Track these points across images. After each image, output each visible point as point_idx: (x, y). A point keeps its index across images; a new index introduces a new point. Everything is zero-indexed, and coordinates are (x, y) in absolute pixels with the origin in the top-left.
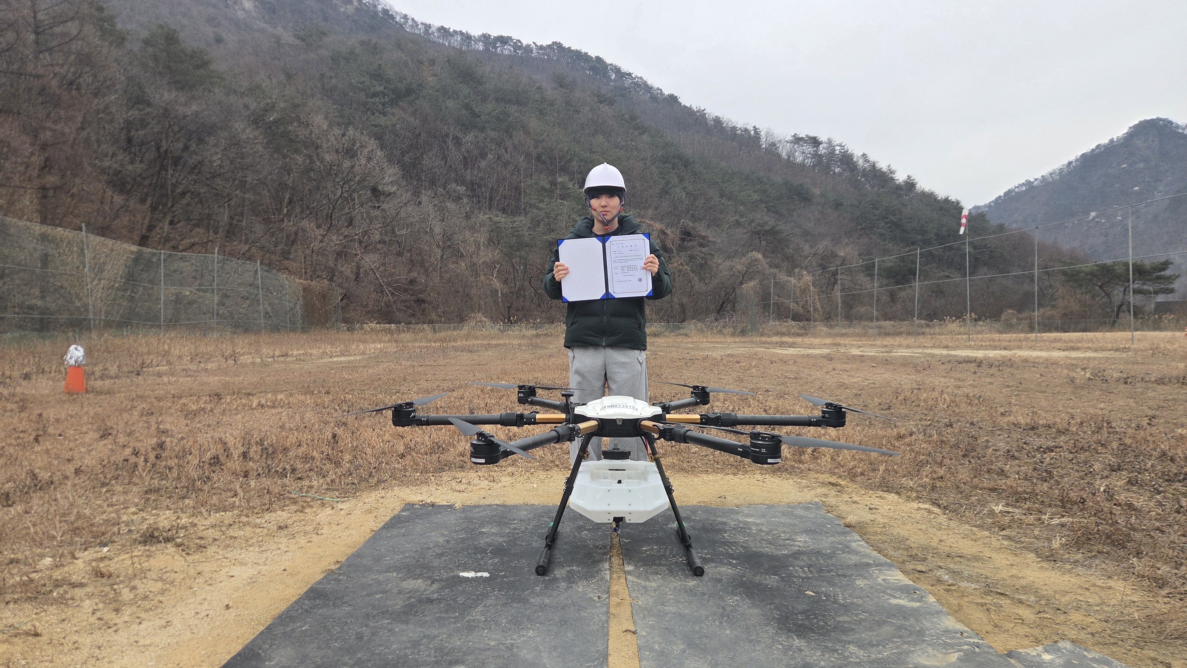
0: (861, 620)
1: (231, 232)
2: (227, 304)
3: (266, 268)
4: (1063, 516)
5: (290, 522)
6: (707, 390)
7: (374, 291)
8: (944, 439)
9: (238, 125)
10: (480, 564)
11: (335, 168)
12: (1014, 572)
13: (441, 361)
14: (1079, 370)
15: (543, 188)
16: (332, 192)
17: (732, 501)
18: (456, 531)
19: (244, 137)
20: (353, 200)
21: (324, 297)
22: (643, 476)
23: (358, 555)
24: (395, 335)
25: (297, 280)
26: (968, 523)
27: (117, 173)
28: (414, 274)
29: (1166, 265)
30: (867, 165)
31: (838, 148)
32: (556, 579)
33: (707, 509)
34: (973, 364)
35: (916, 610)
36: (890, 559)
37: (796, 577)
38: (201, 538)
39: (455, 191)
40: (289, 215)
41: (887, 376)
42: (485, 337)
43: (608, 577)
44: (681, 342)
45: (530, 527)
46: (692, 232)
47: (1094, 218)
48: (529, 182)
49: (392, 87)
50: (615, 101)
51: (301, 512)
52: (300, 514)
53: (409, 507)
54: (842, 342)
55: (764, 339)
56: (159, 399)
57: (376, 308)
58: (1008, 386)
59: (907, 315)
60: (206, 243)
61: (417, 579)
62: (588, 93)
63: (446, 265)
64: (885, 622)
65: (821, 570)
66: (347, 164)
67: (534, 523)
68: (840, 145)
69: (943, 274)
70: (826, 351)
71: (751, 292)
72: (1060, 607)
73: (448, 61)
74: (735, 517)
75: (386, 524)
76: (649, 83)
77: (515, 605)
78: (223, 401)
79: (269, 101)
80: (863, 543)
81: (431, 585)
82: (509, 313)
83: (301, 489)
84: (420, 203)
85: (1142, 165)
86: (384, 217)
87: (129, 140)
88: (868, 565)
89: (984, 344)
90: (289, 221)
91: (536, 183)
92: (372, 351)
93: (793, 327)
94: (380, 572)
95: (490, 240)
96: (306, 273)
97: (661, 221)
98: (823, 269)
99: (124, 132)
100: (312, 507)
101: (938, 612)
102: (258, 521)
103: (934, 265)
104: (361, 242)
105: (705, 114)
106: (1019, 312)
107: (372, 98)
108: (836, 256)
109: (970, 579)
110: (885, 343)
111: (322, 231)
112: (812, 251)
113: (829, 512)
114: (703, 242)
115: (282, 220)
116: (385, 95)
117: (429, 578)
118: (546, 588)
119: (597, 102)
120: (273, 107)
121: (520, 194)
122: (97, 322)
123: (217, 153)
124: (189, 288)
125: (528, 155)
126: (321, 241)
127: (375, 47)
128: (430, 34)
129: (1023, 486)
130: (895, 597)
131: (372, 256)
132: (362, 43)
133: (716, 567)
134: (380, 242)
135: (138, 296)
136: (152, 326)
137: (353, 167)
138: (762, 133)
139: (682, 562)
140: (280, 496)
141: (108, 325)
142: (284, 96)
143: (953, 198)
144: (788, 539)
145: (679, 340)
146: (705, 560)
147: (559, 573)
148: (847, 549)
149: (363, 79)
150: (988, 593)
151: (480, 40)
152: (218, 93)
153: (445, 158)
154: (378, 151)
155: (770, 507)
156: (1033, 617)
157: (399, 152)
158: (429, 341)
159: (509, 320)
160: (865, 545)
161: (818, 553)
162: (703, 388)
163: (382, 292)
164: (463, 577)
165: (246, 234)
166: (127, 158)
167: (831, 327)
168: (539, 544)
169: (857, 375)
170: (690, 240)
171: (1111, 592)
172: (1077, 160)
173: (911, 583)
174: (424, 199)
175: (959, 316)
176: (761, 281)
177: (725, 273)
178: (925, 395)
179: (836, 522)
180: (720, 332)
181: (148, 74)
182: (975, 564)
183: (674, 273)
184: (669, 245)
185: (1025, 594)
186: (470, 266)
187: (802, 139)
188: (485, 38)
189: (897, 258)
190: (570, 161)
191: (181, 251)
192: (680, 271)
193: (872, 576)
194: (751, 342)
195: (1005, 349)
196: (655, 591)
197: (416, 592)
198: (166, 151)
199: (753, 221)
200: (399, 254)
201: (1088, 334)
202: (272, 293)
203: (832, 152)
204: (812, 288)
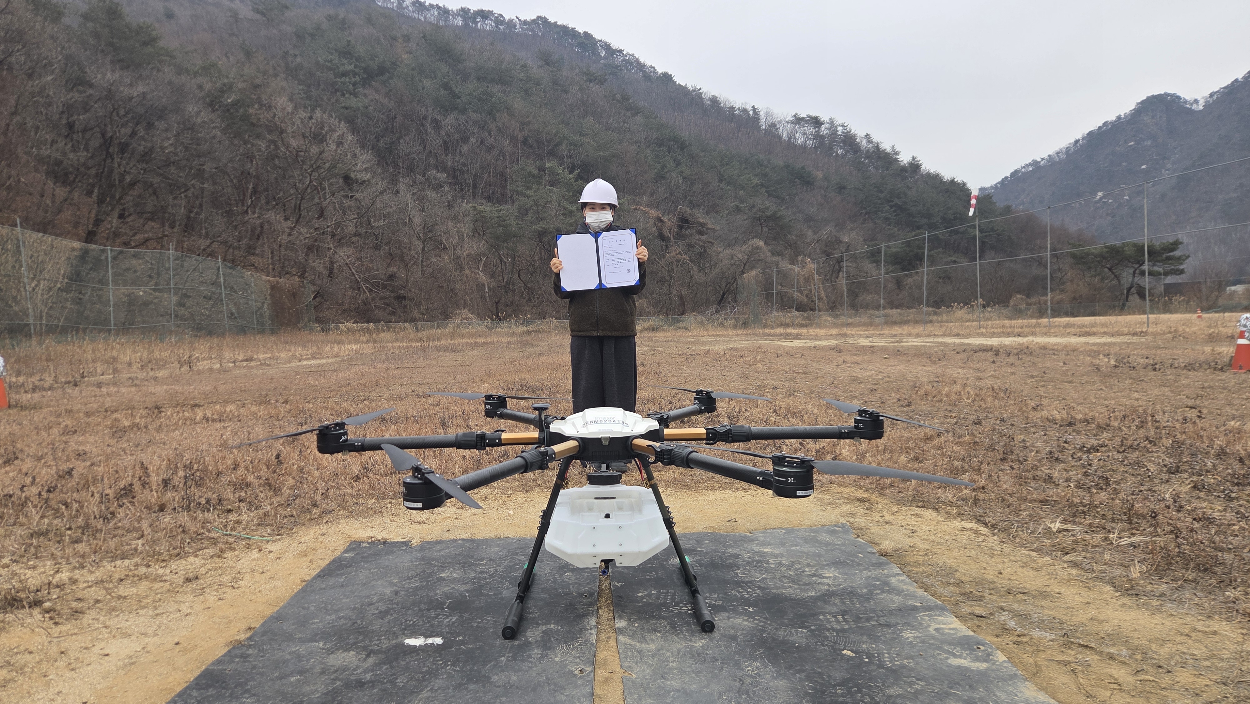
0: (917, 693)
1: (189, 226)
2: (188, 304)
3: (229, 265)
4: (1133, 535)
5: (203, 570)
6: (713, 395)
7: (350, 288)
8: (977, 440)
9: (191, 108)
10: (432, 626)
11: (302, 154)
12: (1092, 613)
13: (421, 363)
14: (1101, 357)
15: (531, 174)
16: (300, 181)
17: (744, 525)
18: (409, 578)
19: (199, 120)
20: (324, 189)
21: (294, 295)
22: (636, 507)
23: (278, 617)
24: (374, 335)
25: (264, 277)
26: (1022, 546)
27: (58, 163)
28: (393, 269)
29: (1175, 245)
30: (870, 146)
31: (840, 128)
32: (528, 644)
33: (716, 538)
34: (990, 353)
35: (983, 674)
36: (940, 599)
37: (828, 630)
38: (79, 599)
39: (435, 179)
40: (253, 206)
41: (901, 367)
42: (471, 336)
43: (594, 638)
44: (680, 336)
45: (500, 569)
46: (690, 219)
47: (1101, 199)
48: (516, 167)
49: (363, 65)
50: (605, 80)
51: (219, 557)
52: (217, 560)
53: (355, 546)
54: (849, 332)
55: (767, 331)
56: (88, 414)
57: (353, 307)
58: (1032, 377)
59: (914, 302)
60: (162, 238)
61: (348, 650)
62: (577, 71)
63: (428, 259)
64: (948, 694)
65: (858, 619)
66: (315, 150)
67: (506, 563)
68: (843, 126)
69: (949, 259)
70: (833, 342)
71: (753, 281)
72: (1161, 664)
73: (424, 37)
74: (748, 546)
75: (322, 571)
76: (642, 60)
77: (472, 687)
78: (163, 414)
79: (226, 81)
80: (904, 578)
81: (365, 660)
82: (497, 308)
83: (225, 526)
84: (398, 192)
85: (1149, 143)
86: (359, 208)
87: (71, 126)
88: (915, 609)
89: (996, 331)
90: (254, 213)
91: (522, 169)
92: (347, 353)
93: (797, 317)
94: (302, 641)
95: (475, 231)
96: (274, 269)
97: (657, 206)
98: (828, 255)
99: (65, 116)
100: (234, 549)
101: (1013, 677)
102: (161, 571)
103: (940, 250)
104: (333, 236)
105: (701, 94)
106: (1028, 296)
107: (341, 78)
108: (841, 242)
109: (1041, 624)
110: (894, 333)
111: (289, 223)
112: (816, 237)
113: (859, 536)
114: (702, 229)
115: (246, 212)
116: (355, 74)
117: (364, 648)
118: (514, 658)
119: (586, 81)
120: (231, 87)
121: (506, 181)
122: (38, 328)
123: (169, 139)
124: (143, 288)
125: (514, 139)
126: (290, 235)
127: (343, 22)
128: (404, 8)
129: (1079, 497)
130: (955, 656)
131: (345, 249)
132: (329, 18)
133: (729, 618)
134: (355, 235)
135: (87, 297)
136: (100, 331)
137: (322, 152)
138: (761, 114)
139: (686, 612)
140: (198, 537)
141: (51, 330)
142: (242, 76)
143: (959, 179)
144: (814, 575)
145: (679, 334)
146: (716, 609)
147: (532, 634)
148: (886, 586)
149: (330, 57)
150: (1068, 645)
151: (458, 15)
152: (168, 73)
153: (423, 142)
154: (349, 134)
155: (789, 531)
156: (1131, 679)
157: (373, 137)
158: (411, 340)
159: (497, 316)
160: (908, 580)
161: (851, 593)
162: (708, 393)
163: (359, 289)
164: (409, 646)
165: (206, 228)
166: (70, 145)
167: (836, 316)
168: (510, 592)
169: (870, 368)
170: (688, 227)
171: (1217, 638)
172: (1083, 139)
173: (972, 633)
174: (402, 187)
175: (966, 302)
176: (764, 269)
177: (725, 262)
178: (946, 389)
179: (869, 550)
180: (722, 325)
181: (88, 53)
182: (1043, 603)
183: (672, 263)
184: (666, 233)
185: (1114, 645)
186: (454, 260)
187: (803, 119)
188: (464, 12)
189: (903, 243)
190: (559, 144)
191: (133, 248)
192: (678, 261)
193: (921, 624)
194: (756, 335)
195: (1019, 336)
196: (653, 656)
197: (344, 671)
198: (111, 137)
199: (753, 206)
200: (377, 248)
201: (1101, 318)
202: (236, 292)
203: (834, 133)
204: (816, 277)
